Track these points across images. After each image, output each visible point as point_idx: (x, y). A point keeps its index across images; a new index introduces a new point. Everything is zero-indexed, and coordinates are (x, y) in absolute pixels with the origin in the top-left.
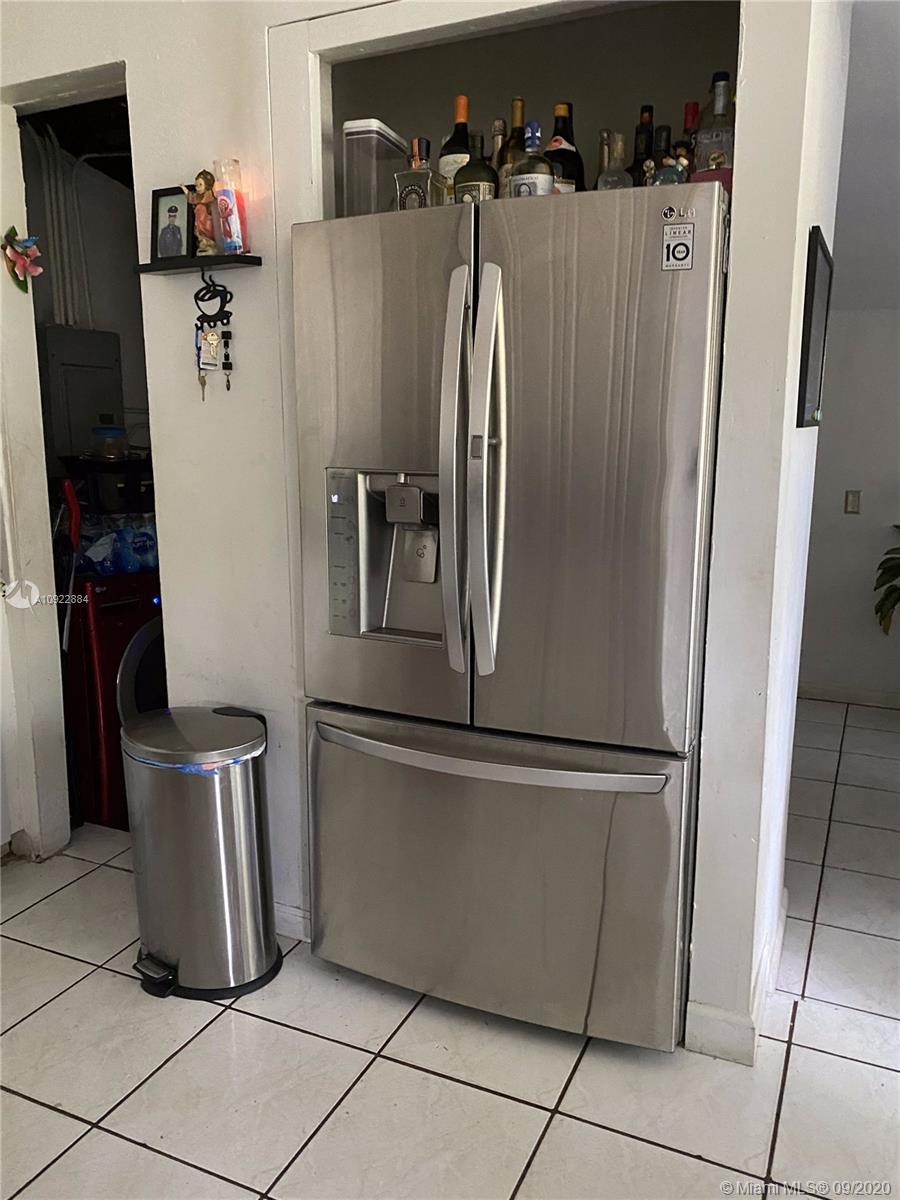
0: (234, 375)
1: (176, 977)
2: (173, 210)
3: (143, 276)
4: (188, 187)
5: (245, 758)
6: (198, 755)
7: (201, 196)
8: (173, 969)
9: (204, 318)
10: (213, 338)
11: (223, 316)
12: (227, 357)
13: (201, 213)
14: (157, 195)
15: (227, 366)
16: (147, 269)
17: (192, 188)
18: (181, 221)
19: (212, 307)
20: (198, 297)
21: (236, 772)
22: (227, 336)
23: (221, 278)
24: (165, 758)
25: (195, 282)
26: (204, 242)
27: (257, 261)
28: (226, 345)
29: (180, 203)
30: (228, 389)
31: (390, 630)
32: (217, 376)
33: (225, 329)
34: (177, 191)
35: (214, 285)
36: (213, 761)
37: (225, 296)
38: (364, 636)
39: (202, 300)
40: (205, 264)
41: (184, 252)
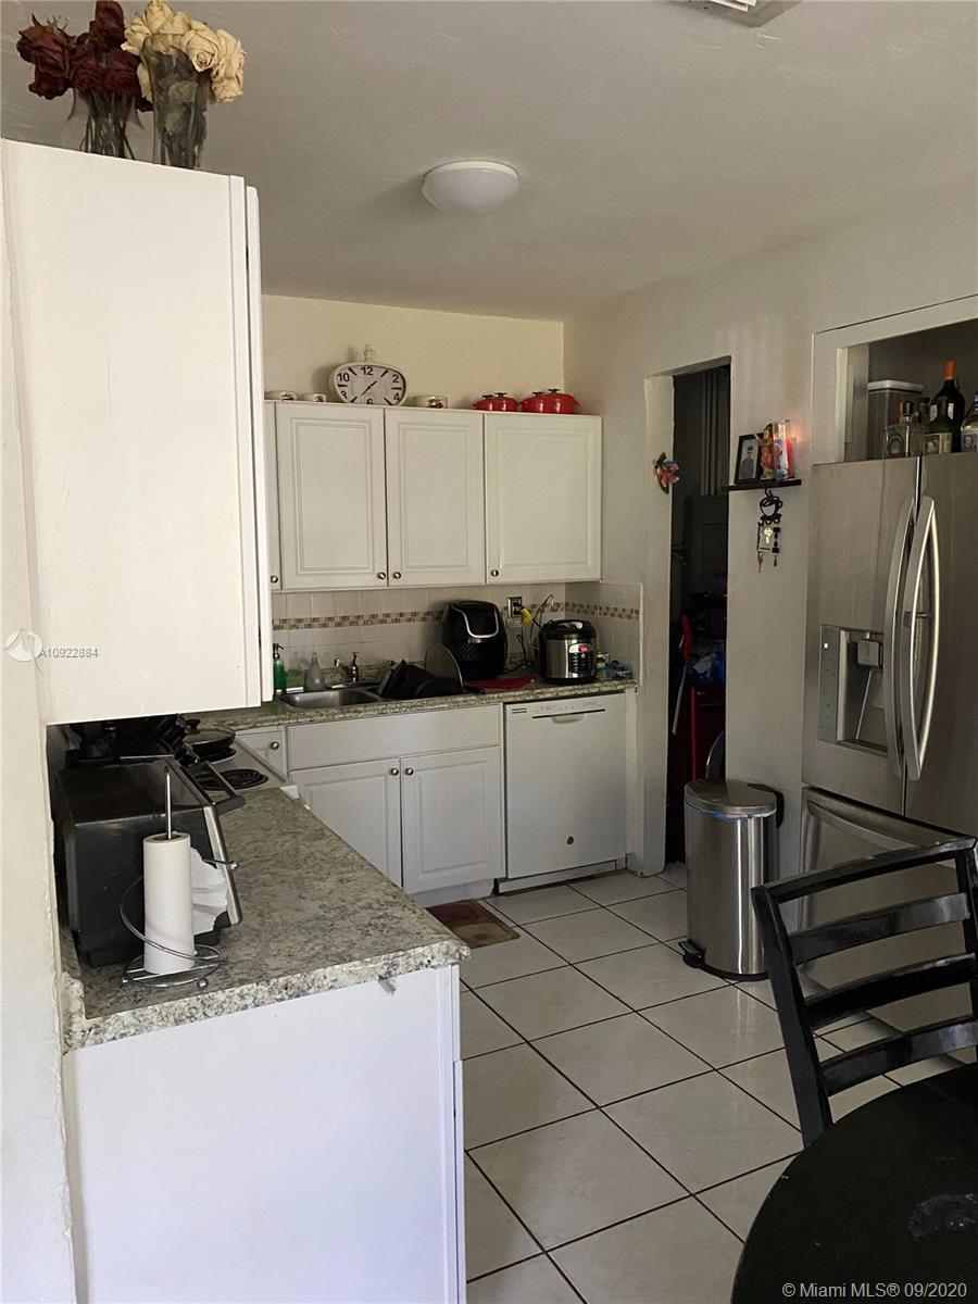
0: (781, 557)
1: (703, 957)
2: (750, 448)
3: (731, 493)
4: (759, 435)
5: (758, 816)
6: (728, 808)
7: (766, 441)
8: (702, 952)
9: (764, 518)
10: (768, 532)
11: (776, 517)
12: (776, 544)
13: (765, 454)
14: (742, 439)
15: (776, 550)
16: (733, 488)
17: (761, 435)
18: (754, 456)
19: (770, 510)
20: (762, 504)
21: (752, 824)
22: (776, 530)
23: (776, 492)
24: (709, 807)
25: (761, 494)
26: (766, 470)
27: (798, 482)
28: (776, 536)
29: (755, 444)
30: (775, 565)
31: (862, 742)
32: (769, 556)
33: (776, 526)
34: (751, 437)
35: (772, 496)
36: (736, 812)
37: (778, 504)
38: (839, 743)
39: (764, 505)
40: (767, 485)
41: (754, 476)
